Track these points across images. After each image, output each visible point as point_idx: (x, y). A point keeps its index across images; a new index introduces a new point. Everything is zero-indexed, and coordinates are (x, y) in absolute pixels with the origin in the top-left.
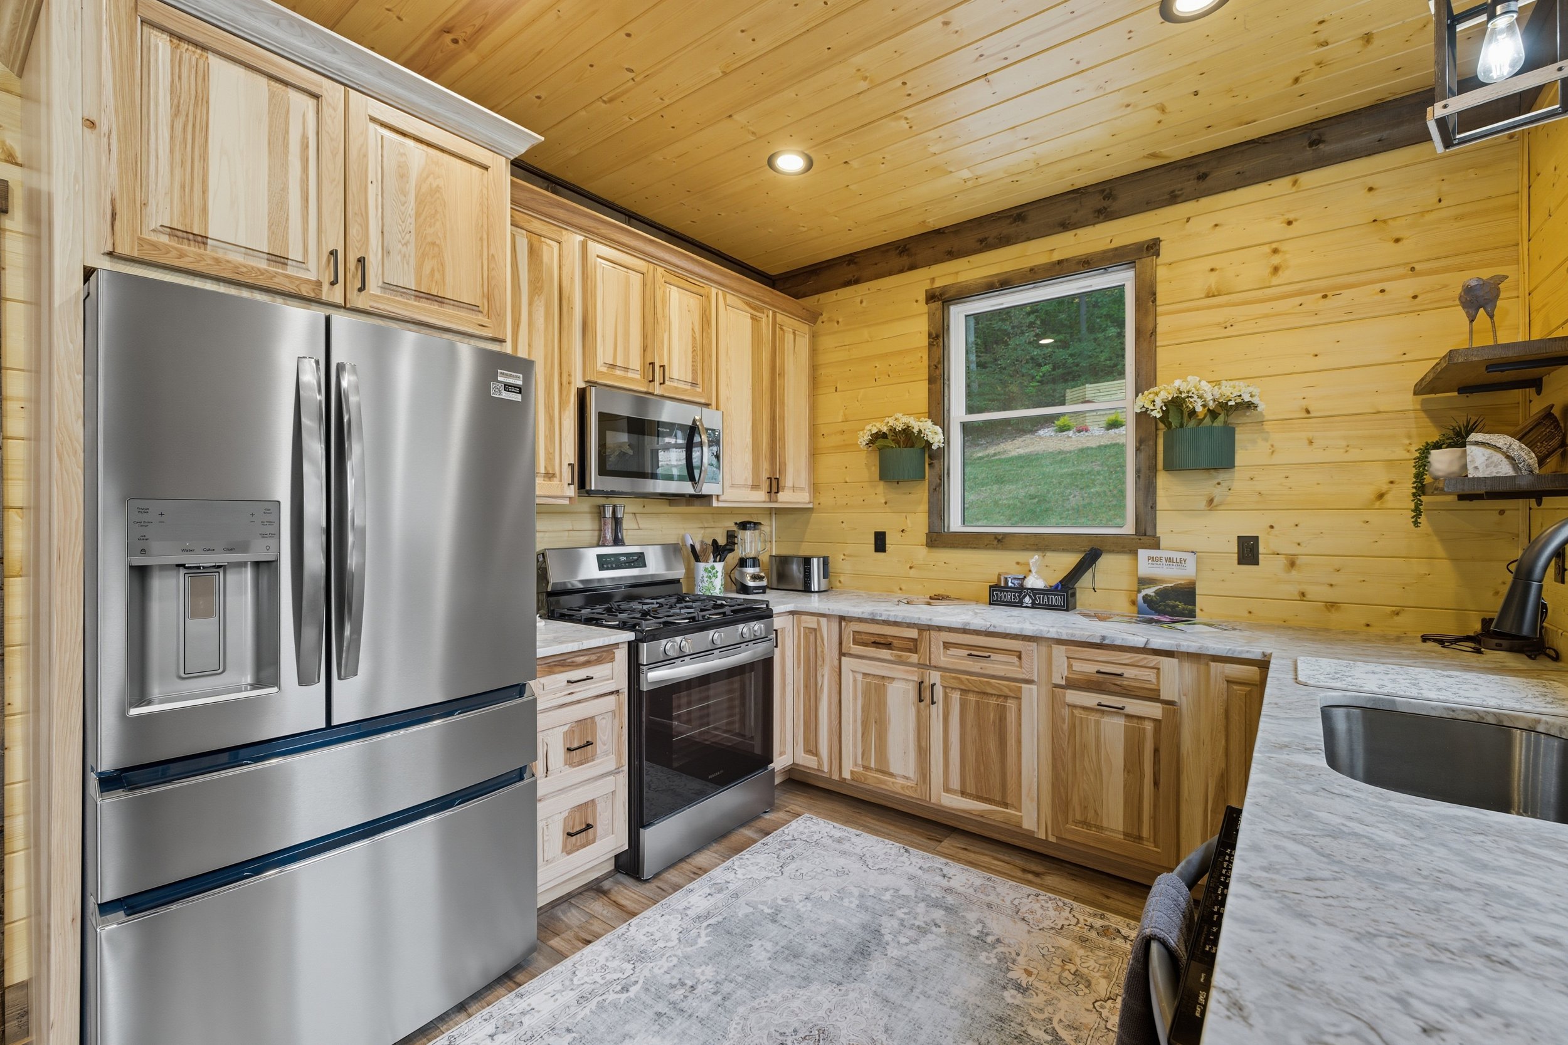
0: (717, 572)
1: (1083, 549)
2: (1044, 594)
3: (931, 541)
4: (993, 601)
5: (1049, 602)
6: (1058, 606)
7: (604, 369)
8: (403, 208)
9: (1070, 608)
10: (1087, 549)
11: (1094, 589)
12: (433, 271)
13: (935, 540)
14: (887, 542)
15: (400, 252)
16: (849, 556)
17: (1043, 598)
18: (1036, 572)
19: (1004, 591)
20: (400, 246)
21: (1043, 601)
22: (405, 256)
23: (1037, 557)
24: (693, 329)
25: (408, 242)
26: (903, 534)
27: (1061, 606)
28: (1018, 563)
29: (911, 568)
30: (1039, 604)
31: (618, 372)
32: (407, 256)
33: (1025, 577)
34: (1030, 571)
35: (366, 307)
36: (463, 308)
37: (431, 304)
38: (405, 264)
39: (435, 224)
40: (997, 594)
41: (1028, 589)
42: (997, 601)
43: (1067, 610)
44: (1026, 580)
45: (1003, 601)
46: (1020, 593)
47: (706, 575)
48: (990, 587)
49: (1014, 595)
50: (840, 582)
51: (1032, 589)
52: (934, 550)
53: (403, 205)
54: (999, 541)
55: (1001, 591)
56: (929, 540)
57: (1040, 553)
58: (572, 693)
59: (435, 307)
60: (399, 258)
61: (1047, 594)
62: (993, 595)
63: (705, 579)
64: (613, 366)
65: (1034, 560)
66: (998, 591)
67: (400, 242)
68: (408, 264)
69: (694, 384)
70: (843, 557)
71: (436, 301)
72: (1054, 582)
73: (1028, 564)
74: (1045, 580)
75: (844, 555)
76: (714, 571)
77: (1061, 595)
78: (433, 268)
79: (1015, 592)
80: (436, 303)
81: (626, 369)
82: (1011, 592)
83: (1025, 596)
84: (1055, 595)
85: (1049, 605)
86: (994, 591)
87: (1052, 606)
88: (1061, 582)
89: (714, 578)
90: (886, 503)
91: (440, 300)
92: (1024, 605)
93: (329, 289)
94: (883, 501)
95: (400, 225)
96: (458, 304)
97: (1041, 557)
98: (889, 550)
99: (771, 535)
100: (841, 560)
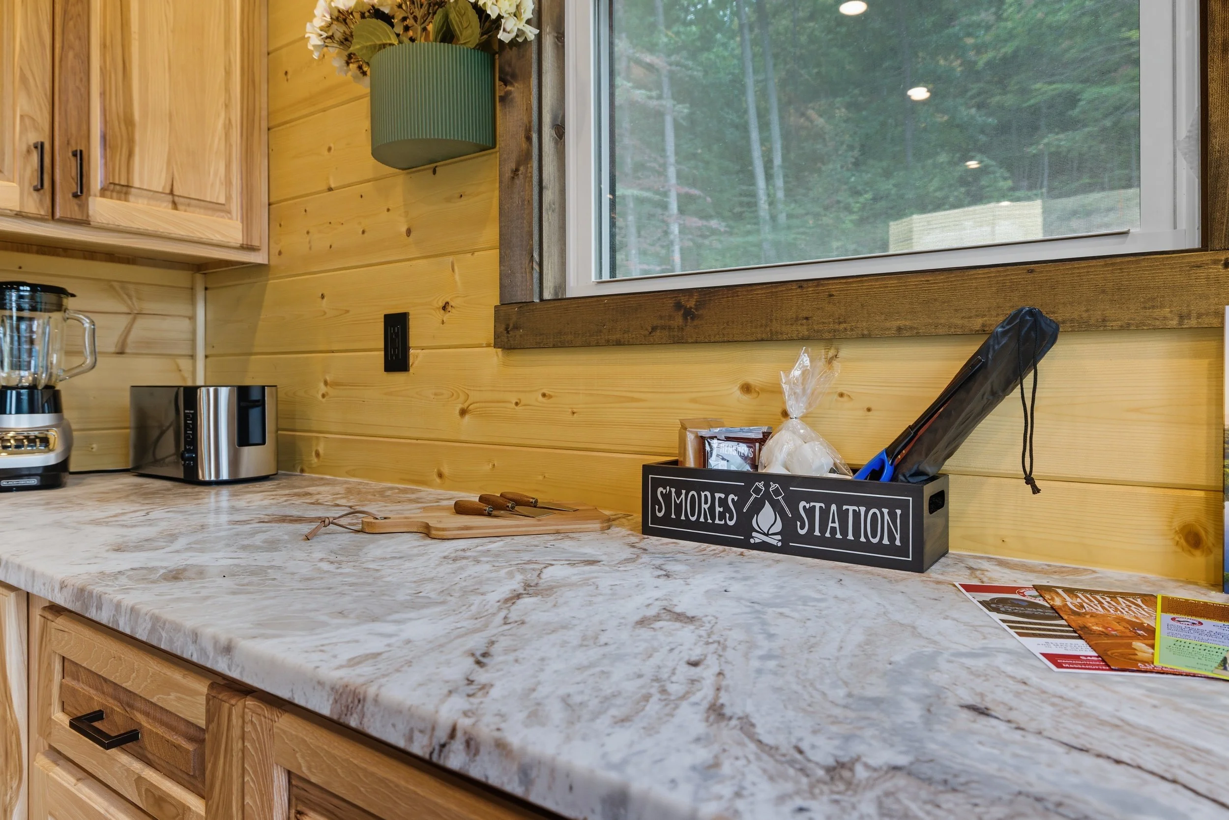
1: (977, 323)
2: (828, 500)
3: (507, 329)
4: (655, 519)
5: (844, 532)
6: (879, 548)
9: (927, 559)
10: (996, 321)
11: (1029, 480)
13: (516, 328)
14: (412, 342)
16: (336, 384)
17: (825, 513)
18: (804, 418)
19: (689, 487)
21: (823, 530)
23: (805, 359)
26: (446, 317)
27: (891, 549)
28: (747, 388)
29: (463, 412)
30: (809, 537)
33: (766, 436)
34: (785, 414)
40: (667, 497)
41: (769, 478)
42: (666, 520)
43: (918, 566)
44: (770, 443)
45: (688, 524)
46: (743, 494)
48: (647, 469)
49: (723, 503)
50: (318, 455)
51: (785, 480)
52: (517, 357)
54: (689, 314)
55: (679, 486)
56: (502, 329)
57: (821, 352)
61: (841, 501)
62: (656, 501)
65: (796, 373)
66: (672, 484)
70: (323, 389)
72: (865, 457)
73: (776, 390)
74: (834, 445)
75: (325, 383)
77: (892, 506)
79: (727, 490)
82: (713, 489)
83: (757, 508)
84: (869, 504)
85: (844, 543)
86: (657, 483)
87: (856, 544)
88: (891, 451)
90: (409, 232)
92: (757, 538)
94: (404, 229)
97: (821, 363)
98: (414, 365)
99: (194, 341)
100: (320, 397)
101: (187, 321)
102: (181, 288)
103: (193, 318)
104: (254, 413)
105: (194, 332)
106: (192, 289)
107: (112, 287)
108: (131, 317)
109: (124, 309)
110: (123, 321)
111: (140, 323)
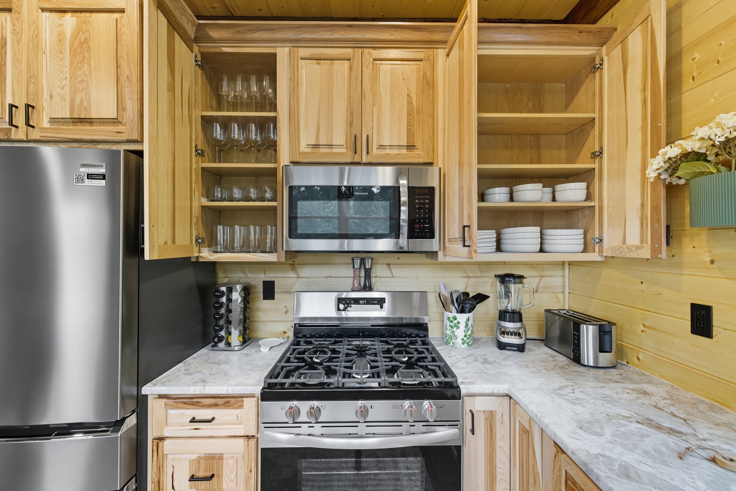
0: (459, 323)
7: (309, 150)
8: (61, 63)
12: (82, 99)
14: (715, 322)
15: (59, 94)
16: (649, 328)
20: (59, 90)
22: (62, 96)
24: (408, 95)
25: (65, 85)
31: (323, 150)
32: (64, 96)
35: (38, 138)
36: (107, 122)
37: (84, 126)
38: (63, 101)
39: (83, 67)
47: (448, 323)
50: (638, 359)
53: (61, 61)
58: (198, 429)
59: (88, 127)
60: (59, 99)
63: (448, 328)
64: (316, 146)
67: (59, 87)
68: (64, 101)
69: (410, 147)
70: (642, 328)
71: (87, 122)
75: (644, 326)
76: (456, 322)
78: (82, 98)
80: (87, 124)
81: (331, 146)
89: (455, 328)
90: (712, 262)
91: (89, 121)
93: (15, 131)
94: (708, 259)
95: (60, 75)
96: (103, 121)
98: (717, 336)
99: (564, 286)
100: (640, 331)
101: (561, 278)
102: (559, 264)
103: (563, 276)
104: (607, 337)
105: (564, 282)
106: (563, 264)
107: (533, 266)
108: (540, 278)
109: (538, 275)
110: (537, 279)
111: (544, 279)
